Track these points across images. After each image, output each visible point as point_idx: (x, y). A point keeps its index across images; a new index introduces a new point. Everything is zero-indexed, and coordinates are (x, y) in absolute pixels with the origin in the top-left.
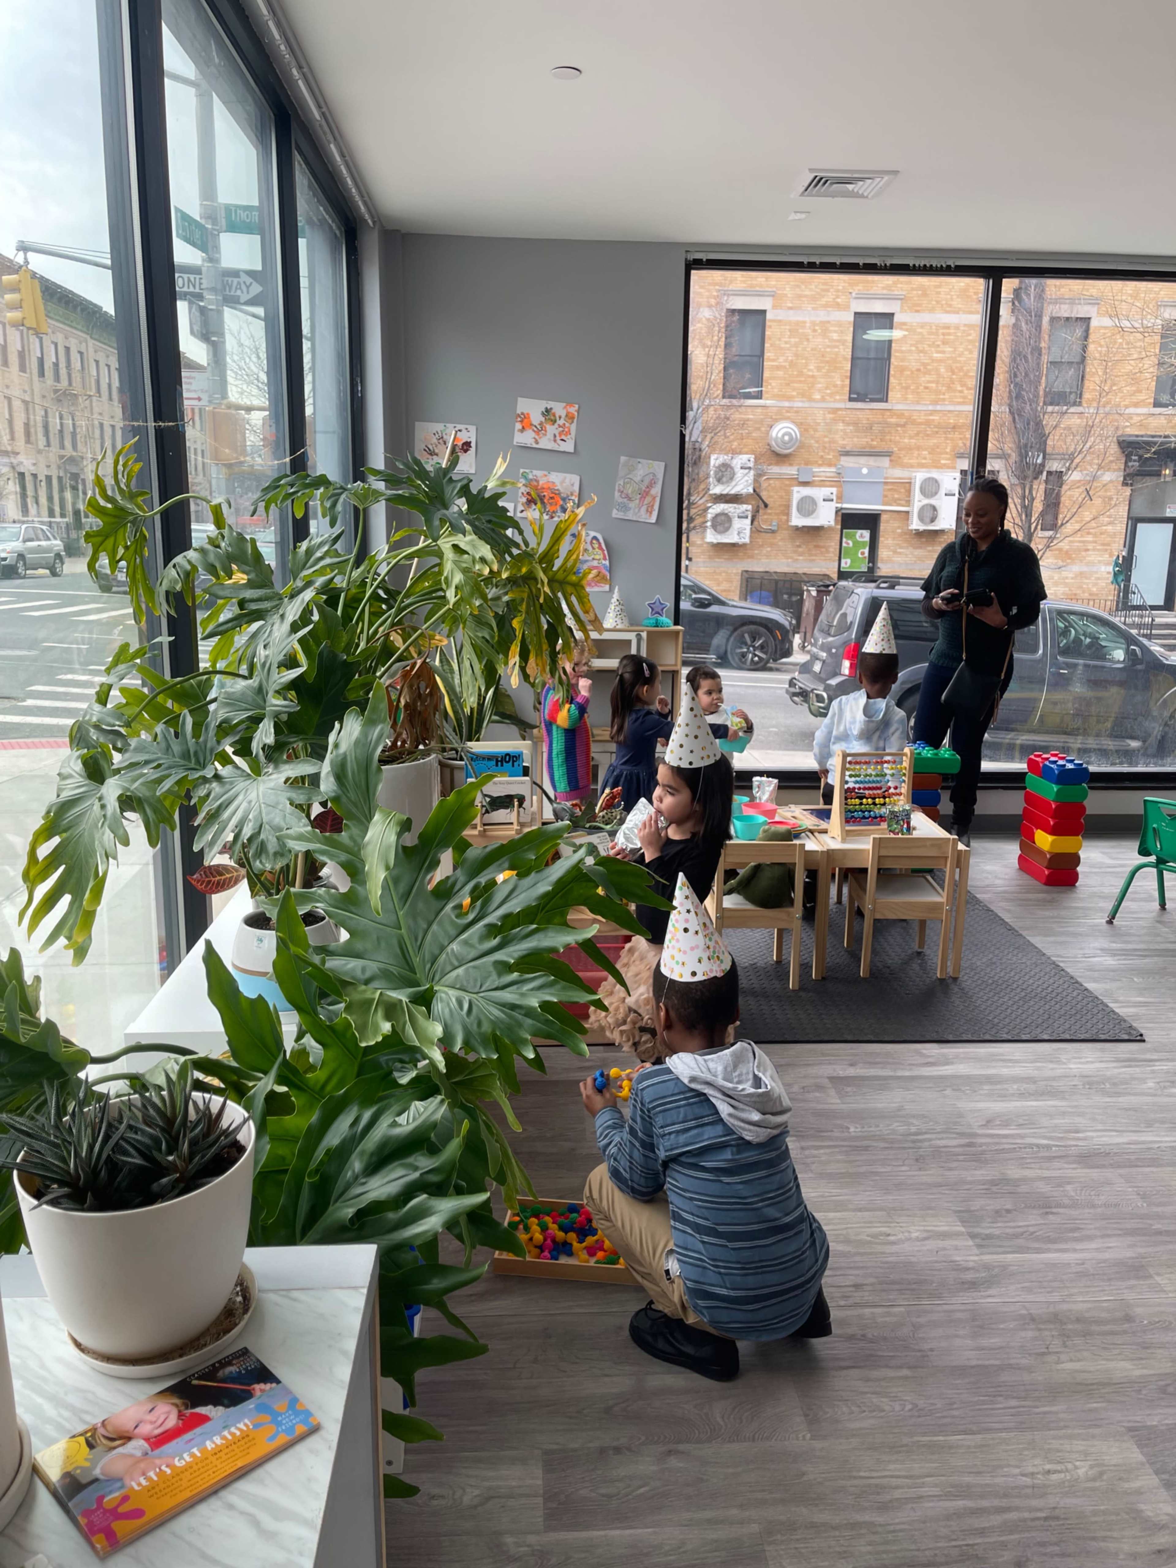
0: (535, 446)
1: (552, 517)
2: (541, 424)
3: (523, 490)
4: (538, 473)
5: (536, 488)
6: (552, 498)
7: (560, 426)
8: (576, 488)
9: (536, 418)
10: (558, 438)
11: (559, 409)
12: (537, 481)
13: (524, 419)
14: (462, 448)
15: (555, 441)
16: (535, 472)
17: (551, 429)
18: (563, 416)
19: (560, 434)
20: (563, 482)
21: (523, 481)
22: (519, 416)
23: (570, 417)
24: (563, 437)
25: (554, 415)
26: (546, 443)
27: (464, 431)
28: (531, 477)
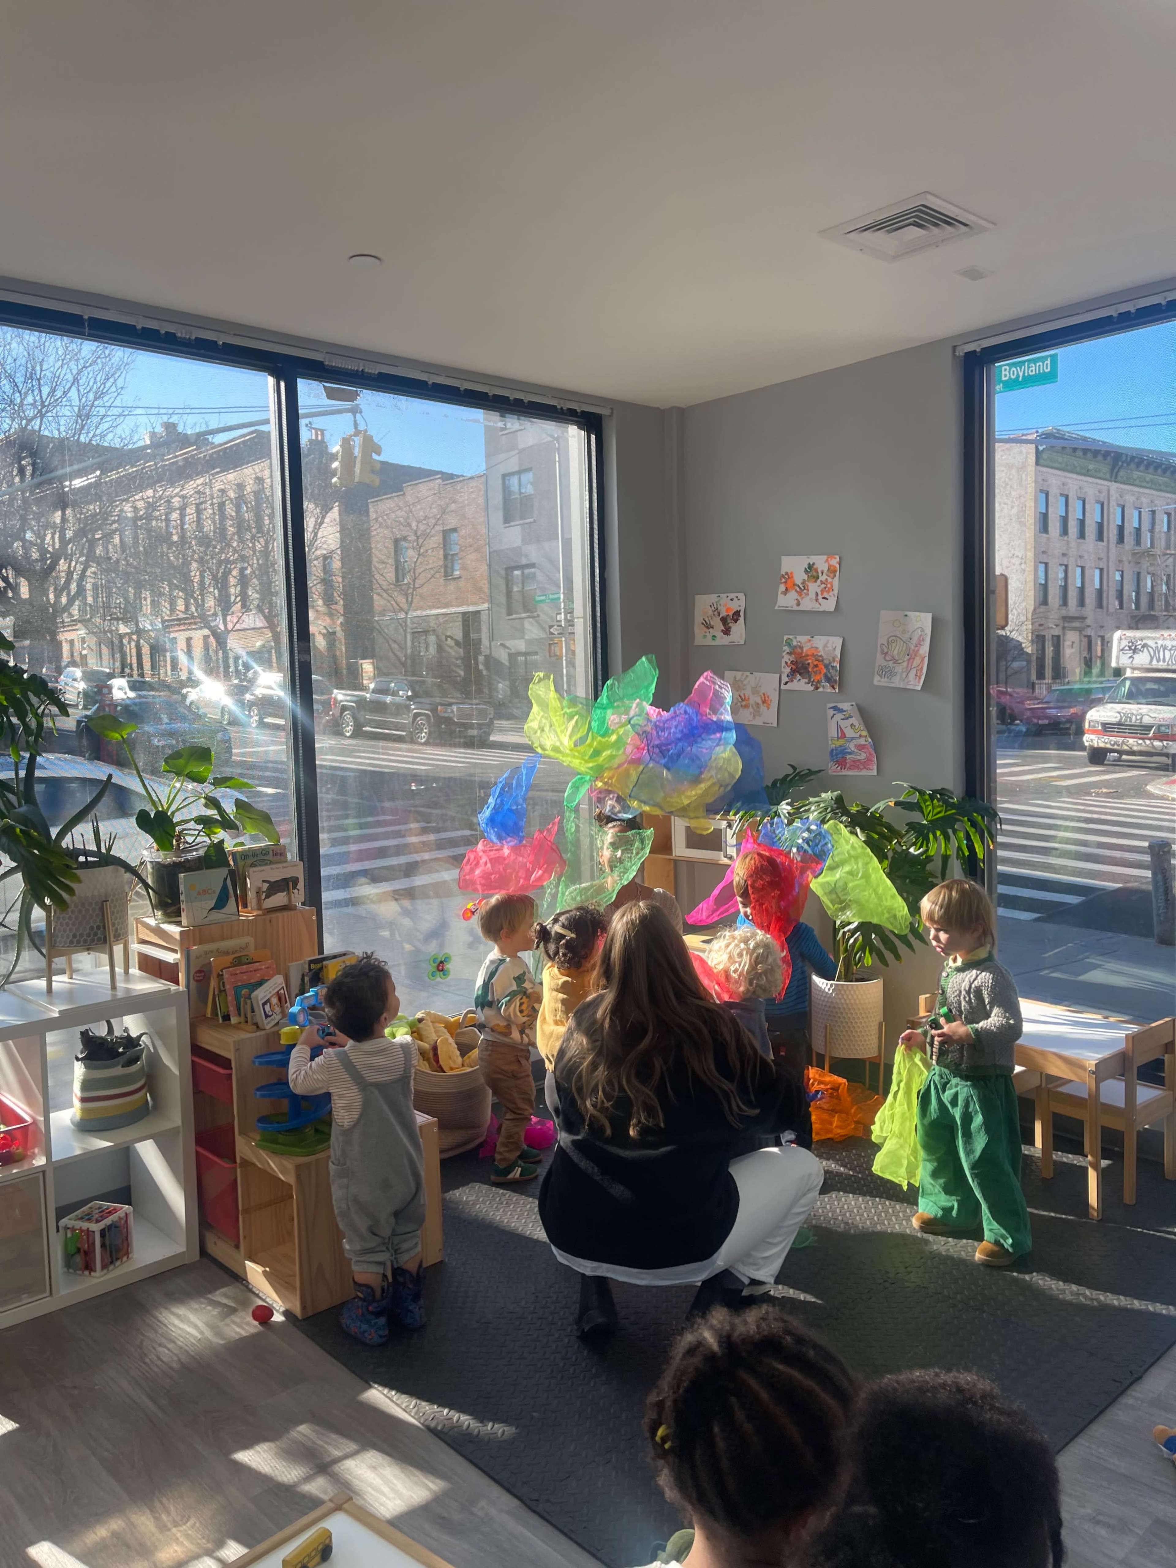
0: (796, 608)
1: (817, 688)
2: (804, 582)
3: (787, 658)
4: (803, 639)
5: (800, 655)
6: (816, 666)
7: (822, 583)
8: (838, 653)
9: (799, 577)
10: (820, 597)
11: (821, 563)
12: (801, 648)
13: (788, 578)
14: (733, 619)
15: (817, 600)
16: (799, 638)
17: (813, 587)
18: (825, 571)
19: (822, 592)
20: (825, 646)
21: (787, 649)
22: (783, 576)
23: (832, 571)
24: (825, 595)
25: (817, 571)
26: (808, 604)
27: (735, 599)
28: (795, 643)
